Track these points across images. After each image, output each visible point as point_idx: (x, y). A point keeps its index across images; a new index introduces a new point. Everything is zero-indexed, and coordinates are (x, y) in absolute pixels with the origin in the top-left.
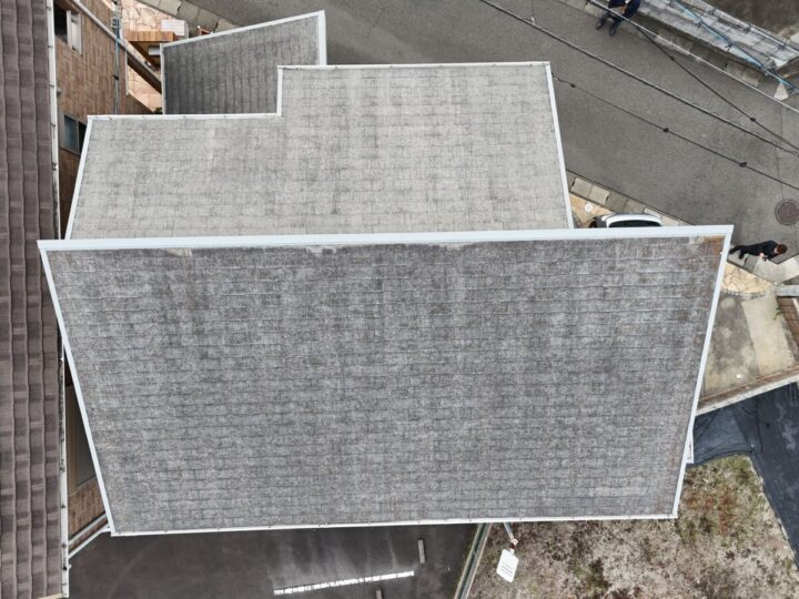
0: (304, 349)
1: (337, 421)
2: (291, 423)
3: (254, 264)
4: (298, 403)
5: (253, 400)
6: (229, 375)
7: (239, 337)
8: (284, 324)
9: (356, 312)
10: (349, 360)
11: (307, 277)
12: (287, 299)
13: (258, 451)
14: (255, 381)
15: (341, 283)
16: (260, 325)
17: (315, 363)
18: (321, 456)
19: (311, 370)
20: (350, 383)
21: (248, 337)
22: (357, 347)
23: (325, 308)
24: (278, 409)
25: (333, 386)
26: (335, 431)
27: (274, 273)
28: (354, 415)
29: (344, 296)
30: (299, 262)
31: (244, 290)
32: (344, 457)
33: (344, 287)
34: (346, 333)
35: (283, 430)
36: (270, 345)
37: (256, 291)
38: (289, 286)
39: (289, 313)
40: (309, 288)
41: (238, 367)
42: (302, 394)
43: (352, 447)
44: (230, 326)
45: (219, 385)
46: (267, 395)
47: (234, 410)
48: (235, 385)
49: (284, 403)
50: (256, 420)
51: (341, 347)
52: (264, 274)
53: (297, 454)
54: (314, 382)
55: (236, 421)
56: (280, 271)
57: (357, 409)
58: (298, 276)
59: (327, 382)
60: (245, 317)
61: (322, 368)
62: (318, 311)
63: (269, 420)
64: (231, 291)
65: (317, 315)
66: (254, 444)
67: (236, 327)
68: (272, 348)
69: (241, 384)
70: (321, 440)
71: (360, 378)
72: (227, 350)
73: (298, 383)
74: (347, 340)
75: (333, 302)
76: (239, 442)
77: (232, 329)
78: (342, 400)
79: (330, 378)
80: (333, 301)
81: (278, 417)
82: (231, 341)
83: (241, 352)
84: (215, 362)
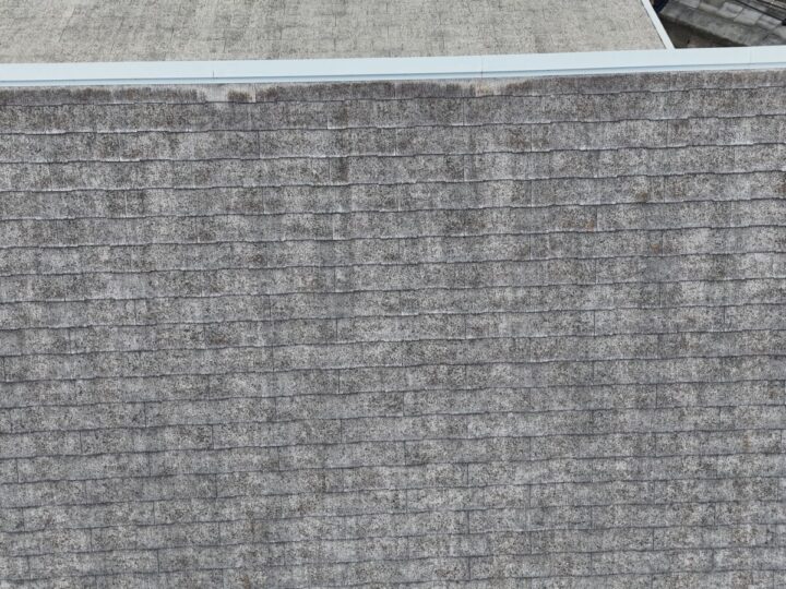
0: (194, 310)
1: (262, 469)
2: (166, 475)
3: (92, 123)
4: (182, 430)
5: (89, 424)
6: (41, 368)
7: (62, 283)
8: (154, 255)
9: (296, 228)
10: (284, 333)
11: (198, 151)
12: (159, 201)
13: (99, 538)
14: (94, 380)
15: (266, 167)
16: (105, 257)
17: (217, 341)
18: (229, 548)
19: (208, 356)
20: (287, 383)
21: (80, 282)
22: (301, 304)
23: (235, 220)
24: (141, 443)
25: (253, 390)
26: (256, 491)
27: (132, 144)
28: (295, 455)
29: (273, 195)
30: (183, 121)
31: (71, 181)
32: (277, 550)
33: (272, 175)
34: (278, 275)
35: (151, 489)
36: (125, 301)
37: (96, 183)
38: (163, 174)
39: (163, 230)
40: (203, 176)
41: (60, 351)
42: (190, 410)
43: (293, 527)
44: (42, 259)
45: (20, 389)
46: (119, 410)
47: (50, 446)
48: (53, 390)
49: (155, 429)
50: (95, 466)
51: (268, 305)
52: (112, 146)
53: (180, 543)
54: (214, 382)
55: (55, 471)
56: (145, 140)
57: (301, 443)
58: (181, 153)
59: (241, 383)
60: (74, 240)
61: (230, 351)
62: (220, 227)
63: (122, 468)
64: (46, 182)
65: (219, 236)
66: (91, 521)
67: (57, 261)
68: (130, 307)
69: (65, 388)
70: (228, 511)
71: (306, 373)
72: (36, 313)
73: (182, 386)
74: (281, 289)
75: (251, 208)
76: (59, 518)
77: (48, 266)
78: (270, 421)
79: (246, 372)
80: (252, 205)
81: (141, 459)
82: (47, 291)
83: (67, 317)
84: (13, 339)
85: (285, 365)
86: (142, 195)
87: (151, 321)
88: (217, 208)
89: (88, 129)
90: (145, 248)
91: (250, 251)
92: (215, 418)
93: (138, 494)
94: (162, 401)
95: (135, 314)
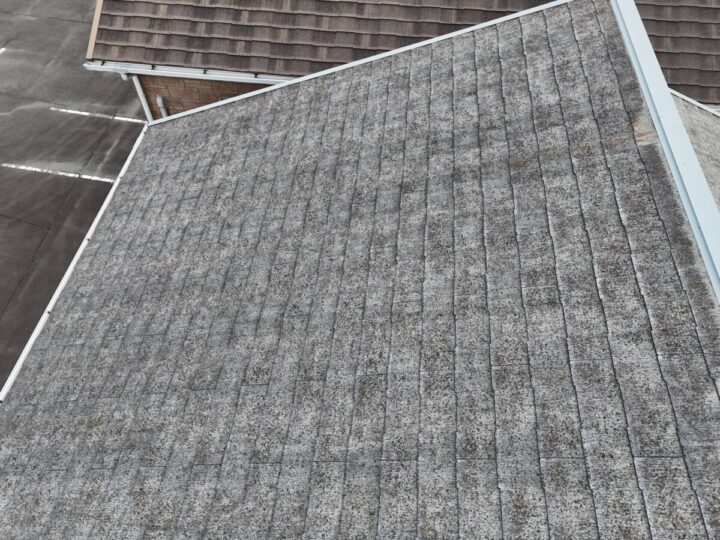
16: (472, 270)
17: (363, 390)
19: (347, 379)
20: (295, 480)
21: (444, 252)
22: (400, 508)
23: (527, 416)
24: (270, 313)
25: (295, 434)
27: (620, 290)
85: (319, 478)
86: (552, 303)
87: (395, 317)
88: (543, 391)
89: (633, 245)
90: (484, 309)
91: (481, 435)
92: (274, 388)
93: (222, 314)
94: (307, 331)
95: (405, 302)
